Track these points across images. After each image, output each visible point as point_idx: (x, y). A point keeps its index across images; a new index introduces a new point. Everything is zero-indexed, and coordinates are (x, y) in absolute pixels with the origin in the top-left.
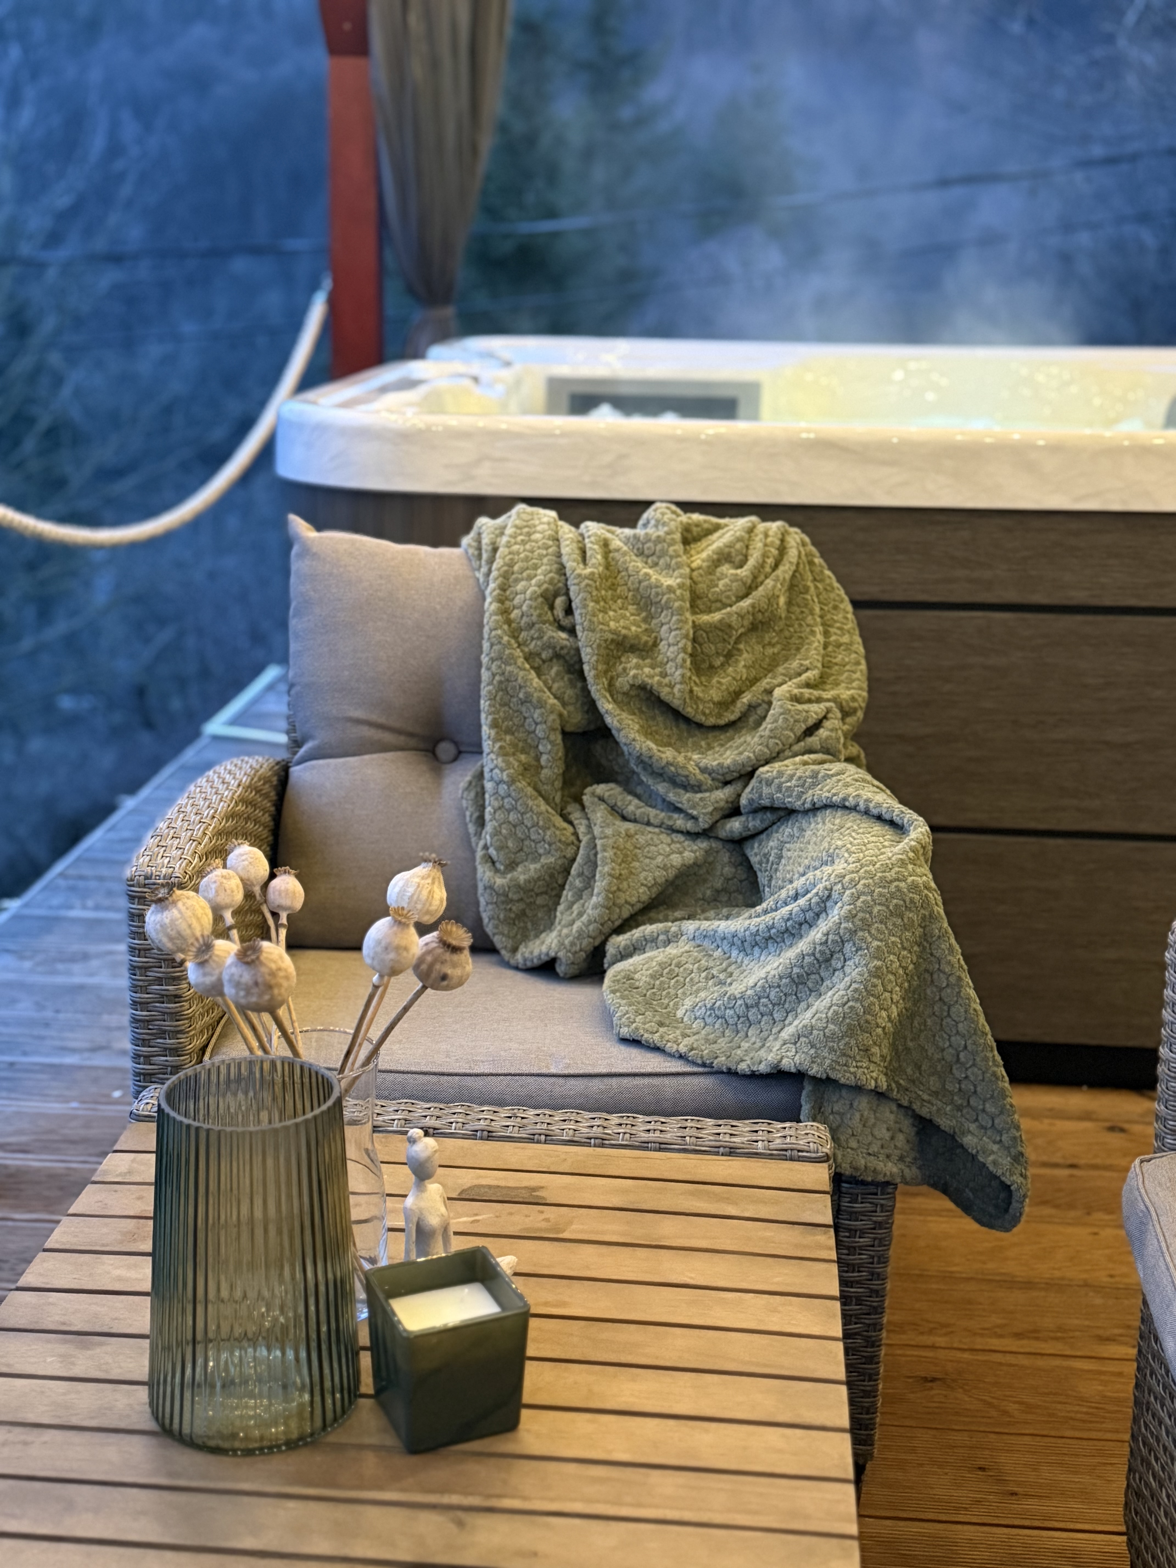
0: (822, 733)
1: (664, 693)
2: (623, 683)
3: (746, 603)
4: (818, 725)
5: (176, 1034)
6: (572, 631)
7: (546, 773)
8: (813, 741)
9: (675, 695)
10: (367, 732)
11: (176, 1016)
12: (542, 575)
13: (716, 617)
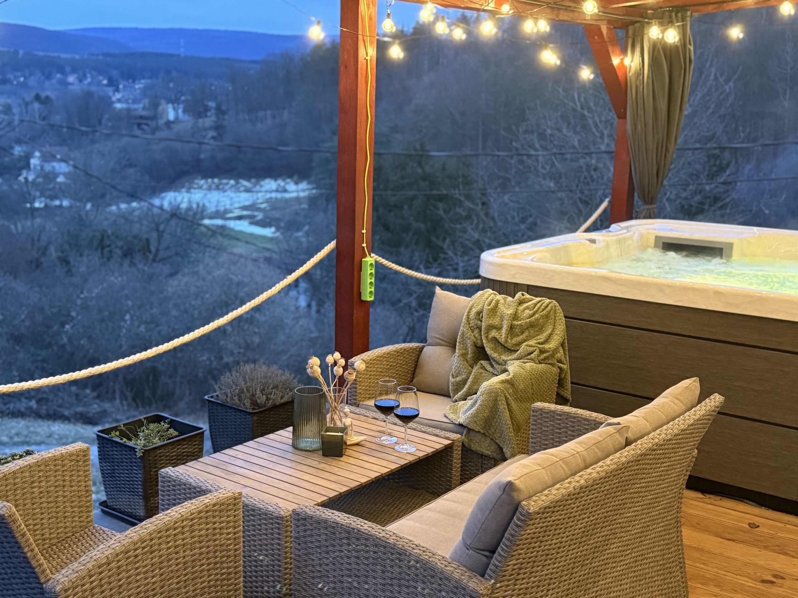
0: (532, 355)
1: (500, 340)
2: (490, 336)
3: (528, 320)
4: (532, 353)
5: (356, 396)
6: (481, 321)
7: (469, 356)
8: (529, 357)
9: (502, 340)
10: (440, 341)
11: (356, 392)
12: (479, 307)
13: (519, 322)
